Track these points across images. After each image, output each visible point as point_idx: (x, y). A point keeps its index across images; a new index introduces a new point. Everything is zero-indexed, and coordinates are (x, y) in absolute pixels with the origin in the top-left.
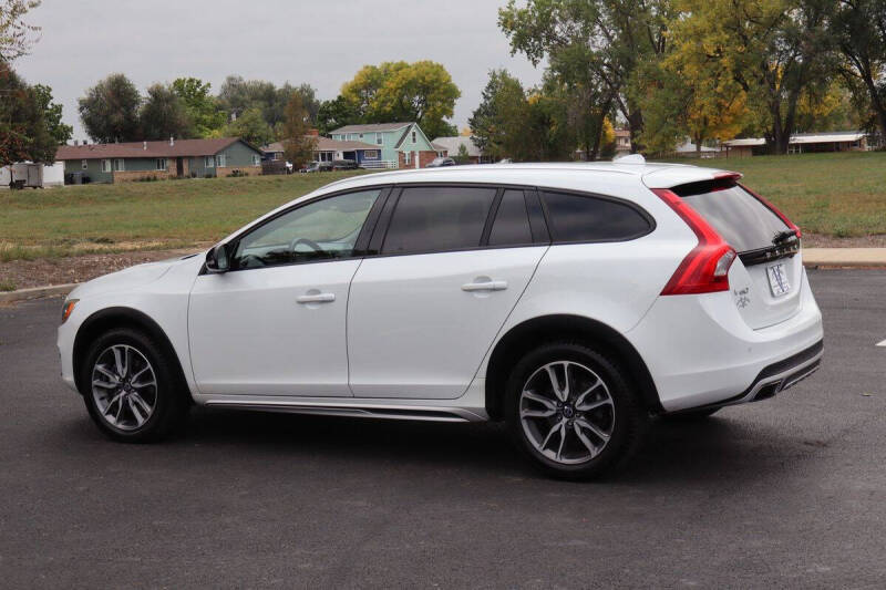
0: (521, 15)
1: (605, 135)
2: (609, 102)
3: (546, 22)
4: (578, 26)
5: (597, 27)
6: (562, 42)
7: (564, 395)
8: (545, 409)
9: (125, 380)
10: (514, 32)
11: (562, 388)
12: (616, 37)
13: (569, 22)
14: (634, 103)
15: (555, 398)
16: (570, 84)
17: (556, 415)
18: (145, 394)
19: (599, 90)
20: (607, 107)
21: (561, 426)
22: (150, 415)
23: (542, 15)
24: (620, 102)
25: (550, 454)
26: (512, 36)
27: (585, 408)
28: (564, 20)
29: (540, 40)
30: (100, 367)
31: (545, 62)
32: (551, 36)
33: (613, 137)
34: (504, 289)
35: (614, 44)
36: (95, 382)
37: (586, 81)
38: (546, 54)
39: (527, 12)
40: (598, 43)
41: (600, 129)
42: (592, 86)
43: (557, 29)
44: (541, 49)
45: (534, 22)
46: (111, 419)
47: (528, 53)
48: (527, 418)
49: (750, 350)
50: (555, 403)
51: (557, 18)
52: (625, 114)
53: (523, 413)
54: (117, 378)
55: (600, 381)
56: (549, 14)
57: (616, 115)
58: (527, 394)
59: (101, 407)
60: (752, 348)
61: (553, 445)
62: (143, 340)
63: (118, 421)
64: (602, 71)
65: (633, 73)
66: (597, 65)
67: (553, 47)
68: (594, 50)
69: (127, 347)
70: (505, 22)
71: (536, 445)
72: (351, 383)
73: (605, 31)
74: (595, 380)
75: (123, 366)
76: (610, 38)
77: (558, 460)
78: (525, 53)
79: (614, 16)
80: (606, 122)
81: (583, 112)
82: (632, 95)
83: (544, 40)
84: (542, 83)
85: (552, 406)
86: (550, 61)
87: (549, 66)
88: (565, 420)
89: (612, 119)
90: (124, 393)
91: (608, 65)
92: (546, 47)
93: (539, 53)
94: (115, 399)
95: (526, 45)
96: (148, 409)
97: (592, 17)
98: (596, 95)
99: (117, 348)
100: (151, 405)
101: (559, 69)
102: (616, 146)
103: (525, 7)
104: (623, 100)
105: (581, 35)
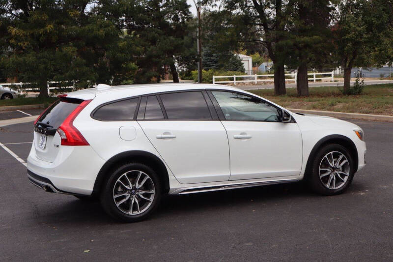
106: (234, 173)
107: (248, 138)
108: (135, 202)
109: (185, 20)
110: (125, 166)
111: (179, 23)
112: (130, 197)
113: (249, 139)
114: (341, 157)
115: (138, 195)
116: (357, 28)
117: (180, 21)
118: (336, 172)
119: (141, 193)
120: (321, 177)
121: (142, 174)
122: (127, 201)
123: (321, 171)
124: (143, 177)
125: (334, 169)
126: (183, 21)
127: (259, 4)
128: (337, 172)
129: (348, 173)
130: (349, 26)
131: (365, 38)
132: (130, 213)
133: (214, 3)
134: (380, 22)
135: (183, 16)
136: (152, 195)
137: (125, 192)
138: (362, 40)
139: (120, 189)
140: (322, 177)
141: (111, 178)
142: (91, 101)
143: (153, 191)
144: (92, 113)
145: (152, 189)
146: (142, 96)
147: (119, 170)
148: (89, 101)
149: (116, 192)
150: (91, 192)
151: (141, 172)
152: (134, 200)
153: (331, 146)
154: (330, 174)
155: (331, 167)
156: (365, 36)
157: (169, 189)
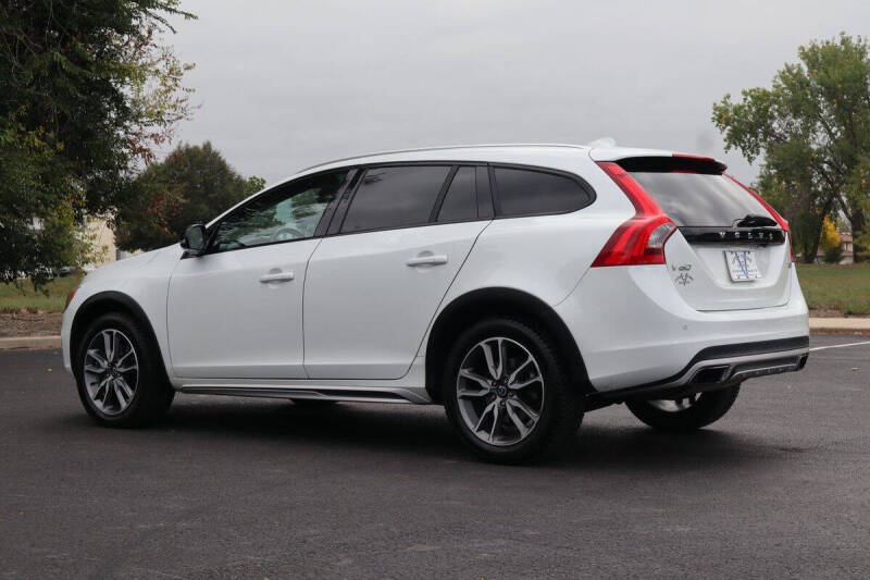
0: (737, 110)
1: (825, 237)
2: (830, 201)
3: (763, 117)
4: (798, 122)
5: (819, 124)
6: (779, 138)
7: (497, 373)
8: (480, 388)
9: (113, 364)
10: (729, 128)
11: (496, 367)
12: (839, 134)
13: (788, 118)
14: (856, 202)
15: (490, 377)
16: (788, 182)
17: (490, 394)
18: (129, 378)
19: (820, 189)
20: (828, 207)
21: (494, 406)
22: (131, 399)
23: (758, 110)
24: (842, 202)
25: (483, 436)
26: (726, 131)
27: (517, 386)
28: (783, 116)
29: (756, 137)
30: (92, 352)
31: (761, 158)
32: (769, 132)
33: (839, 241)
34: (443, 263)
35: (836, 141)
36: (87, 368)
37: (806, 180)
38: (762, 151)
39: (744, 106)
40: (819, 139)
41: (819, 231)
42: (812, 184)
43: (775, 125)
44: (757, 145)
45: (750, 118)
46: (99, 404)
47: (743, 149)
48: (463, 397)
49: (685, 328)
50: (490, 382)
51: (776, 114)
52: (846, 213)
53: (460, 393)
54: (106, 363)
55: (531, 358)
56: (766, 109)
57: (837, 215)
58: (464, 372)
59: (92, 392)
60: (687, 326)
61: (486, 427)
62: (129, 323)
63: (105, 405)
64: (822, 168)
65: (854, 171)
66: (817, 163)
67: (770, 144)
68: (814, 147)
69: (115, 331)
70: (720, 117)
71: (470, 425)
72: (306, 363)
73: (827, 127)
74: (526, 356)
75: (112, 350)
76: (832, 135)
77: (490, 441)
78: (739, 149)
79: (836, 112)
80: (827, 222)
81: (802, 211)
82: (853, 194)
83: (761, 136)
84: (758, 180)
85: (487, 385)
86: (766, 159)
87: (765, 163)
88: (499, 399)
89: (834, 218)
90: (111, 377)
91: (829, 163)
92: (762, 144)
93: (755, 149)
94: (103, 384)
95: (741, 140)
96: (130, 392)
97: (812, 114)
98: (816, 194)
99: (108, 333)
100: (133, 388)
101: (776, 166)
102: (842, 251)
103: (741, 102)
104: (844, 199)
105: (800, 132)
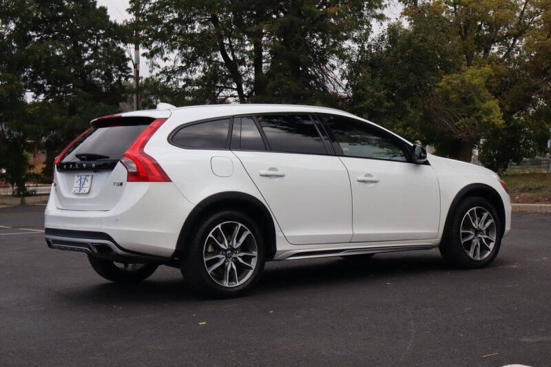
106: (357, 232)
107: (375, 182)
108: (232, 268)
109: (123, 79)
110: (219, 215)
111: (113, 83)
112: (225, 261)
113: (377, 184)
114: (485, 215)
115: (235, 258)
116: (376, 93)
117: (115, 79)
118: (479, 236)
119: (239, 256)
120: (463, 242)
121: (241, 227)
122: (221, 266)
123: (463, 233)
124: (242, 231)
125: (477, 231)
126: (119, 81)
127: (231, 58)
128: (482, 236)
129: (494, 238)
130: (364, 90)
131: (387, 107)
132: (226, 284)
133: (165, 56)
134: (406, 86)
135: (120, 73)
136: (253, 259)
137: (218, 253)
138: (382, 110)
139: (210, 249)
140: (465, 242)
141: (201, 231)
142: (165, 119)
143: (255, 253)
144: (169, 136)
145: (254, 250)
146: (233, 117)
147: (212, 219)
148: (164, 120)
149: (207, 253)
150: (172, 252)
151: (240, 225)
152: (231, 265)
153: (475, 198)
154: (473, 238)
155: (474, 228)
156: (386, 104)
157: (276, 250)
